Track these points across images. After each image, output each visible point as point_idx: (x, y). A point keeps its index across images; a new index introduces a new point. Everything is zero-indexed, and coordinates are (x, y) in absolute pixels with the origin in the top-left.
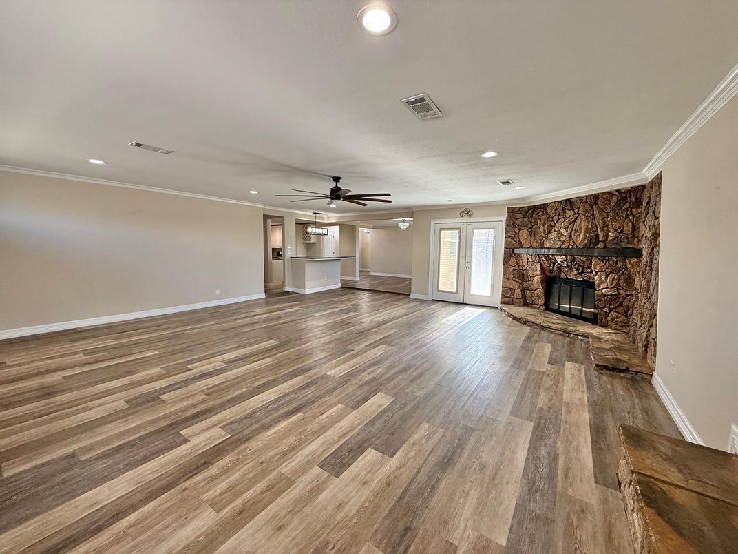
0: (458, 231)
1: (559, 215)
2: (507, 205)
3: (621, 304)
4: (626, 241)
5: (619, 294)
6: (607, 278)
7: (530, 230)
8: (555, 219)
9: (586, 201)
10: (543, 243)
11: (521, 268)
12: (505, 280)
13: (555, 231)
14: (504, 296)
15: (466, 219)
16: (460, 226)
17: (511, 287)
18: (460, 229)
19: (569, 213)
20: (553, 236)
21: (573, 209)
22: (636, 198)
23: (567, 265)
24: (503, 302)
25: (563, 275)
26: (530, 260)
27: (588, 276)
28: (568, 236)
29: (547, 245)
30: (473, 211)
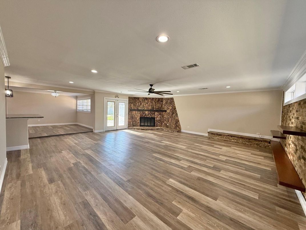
0: (114, 103)
2: (128, 96)
3: (161, 121)
4: (160, 108)
5: (160, 119)
6: (158, 116)
7: (134, 104)
8: (142, 102)
10: (138, 108)
11: (132, 115)
12: (129, 119)
14: (128, 125)
15: (117, 99)
16: (115, 101)
17: (130, 121)
18: (114, 102)
19: (146, 101)
20: (141, 106)
23: (148, 114)
24: (128, 127)
25: (146, 116)
26: (137, 113)
27: (153, 116)
28: (146, 107)
29: (140, 108)
30: (119, 96)
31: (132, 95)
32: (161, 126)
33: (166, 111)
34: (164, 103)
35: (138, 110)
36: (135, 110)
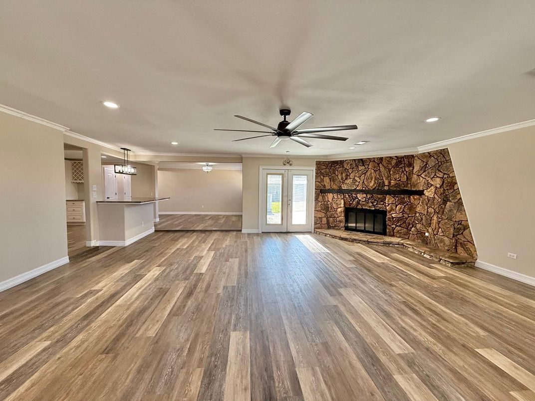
0: (281, 176)
1: (353, 168)
2: (315, 159)
3: (405, 222)
4: (403, 186)
5: (403, 216)
6: (396, 207)
7: (330, 177)
8: (350, 171)
9: (374, 161)
10: (341, 186)
11: (326, 203)
12: (316, 212)
13: (350, 178)
14: (316, 224)
15: (288, 167)
16: (283, 172)
17: (320, 216)
18: (282, 174)
19: (361, 168)
20: (349, 181)
21: (364, 165)
22: (408, 162)
23: (366, 200)
24: (315, 228)
25: (359, 207)
26: (336, 197)
27: (380, 206)
28: (361, 182)
29: (344, 187)
30: (293, 162)
31: (327, 156)
32: (406, 235)
33: (421, 193)
34: (417, 168)
35: (340, 191)
36: (331, 191)
